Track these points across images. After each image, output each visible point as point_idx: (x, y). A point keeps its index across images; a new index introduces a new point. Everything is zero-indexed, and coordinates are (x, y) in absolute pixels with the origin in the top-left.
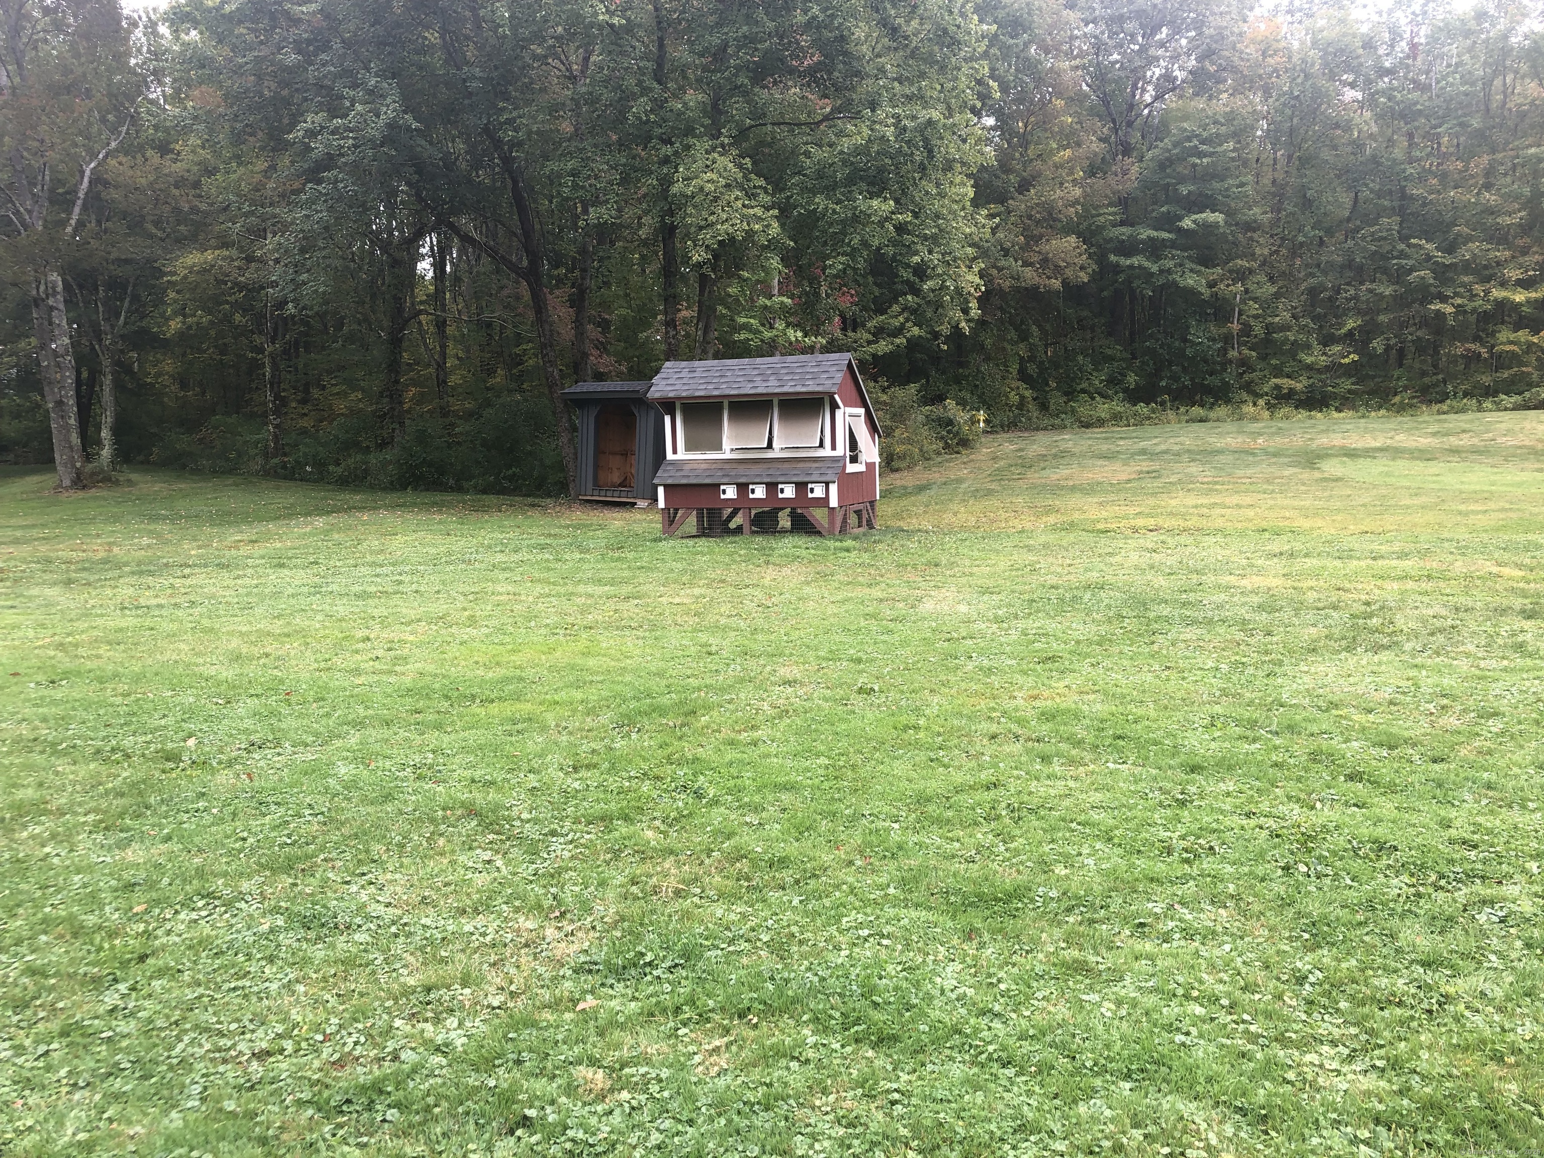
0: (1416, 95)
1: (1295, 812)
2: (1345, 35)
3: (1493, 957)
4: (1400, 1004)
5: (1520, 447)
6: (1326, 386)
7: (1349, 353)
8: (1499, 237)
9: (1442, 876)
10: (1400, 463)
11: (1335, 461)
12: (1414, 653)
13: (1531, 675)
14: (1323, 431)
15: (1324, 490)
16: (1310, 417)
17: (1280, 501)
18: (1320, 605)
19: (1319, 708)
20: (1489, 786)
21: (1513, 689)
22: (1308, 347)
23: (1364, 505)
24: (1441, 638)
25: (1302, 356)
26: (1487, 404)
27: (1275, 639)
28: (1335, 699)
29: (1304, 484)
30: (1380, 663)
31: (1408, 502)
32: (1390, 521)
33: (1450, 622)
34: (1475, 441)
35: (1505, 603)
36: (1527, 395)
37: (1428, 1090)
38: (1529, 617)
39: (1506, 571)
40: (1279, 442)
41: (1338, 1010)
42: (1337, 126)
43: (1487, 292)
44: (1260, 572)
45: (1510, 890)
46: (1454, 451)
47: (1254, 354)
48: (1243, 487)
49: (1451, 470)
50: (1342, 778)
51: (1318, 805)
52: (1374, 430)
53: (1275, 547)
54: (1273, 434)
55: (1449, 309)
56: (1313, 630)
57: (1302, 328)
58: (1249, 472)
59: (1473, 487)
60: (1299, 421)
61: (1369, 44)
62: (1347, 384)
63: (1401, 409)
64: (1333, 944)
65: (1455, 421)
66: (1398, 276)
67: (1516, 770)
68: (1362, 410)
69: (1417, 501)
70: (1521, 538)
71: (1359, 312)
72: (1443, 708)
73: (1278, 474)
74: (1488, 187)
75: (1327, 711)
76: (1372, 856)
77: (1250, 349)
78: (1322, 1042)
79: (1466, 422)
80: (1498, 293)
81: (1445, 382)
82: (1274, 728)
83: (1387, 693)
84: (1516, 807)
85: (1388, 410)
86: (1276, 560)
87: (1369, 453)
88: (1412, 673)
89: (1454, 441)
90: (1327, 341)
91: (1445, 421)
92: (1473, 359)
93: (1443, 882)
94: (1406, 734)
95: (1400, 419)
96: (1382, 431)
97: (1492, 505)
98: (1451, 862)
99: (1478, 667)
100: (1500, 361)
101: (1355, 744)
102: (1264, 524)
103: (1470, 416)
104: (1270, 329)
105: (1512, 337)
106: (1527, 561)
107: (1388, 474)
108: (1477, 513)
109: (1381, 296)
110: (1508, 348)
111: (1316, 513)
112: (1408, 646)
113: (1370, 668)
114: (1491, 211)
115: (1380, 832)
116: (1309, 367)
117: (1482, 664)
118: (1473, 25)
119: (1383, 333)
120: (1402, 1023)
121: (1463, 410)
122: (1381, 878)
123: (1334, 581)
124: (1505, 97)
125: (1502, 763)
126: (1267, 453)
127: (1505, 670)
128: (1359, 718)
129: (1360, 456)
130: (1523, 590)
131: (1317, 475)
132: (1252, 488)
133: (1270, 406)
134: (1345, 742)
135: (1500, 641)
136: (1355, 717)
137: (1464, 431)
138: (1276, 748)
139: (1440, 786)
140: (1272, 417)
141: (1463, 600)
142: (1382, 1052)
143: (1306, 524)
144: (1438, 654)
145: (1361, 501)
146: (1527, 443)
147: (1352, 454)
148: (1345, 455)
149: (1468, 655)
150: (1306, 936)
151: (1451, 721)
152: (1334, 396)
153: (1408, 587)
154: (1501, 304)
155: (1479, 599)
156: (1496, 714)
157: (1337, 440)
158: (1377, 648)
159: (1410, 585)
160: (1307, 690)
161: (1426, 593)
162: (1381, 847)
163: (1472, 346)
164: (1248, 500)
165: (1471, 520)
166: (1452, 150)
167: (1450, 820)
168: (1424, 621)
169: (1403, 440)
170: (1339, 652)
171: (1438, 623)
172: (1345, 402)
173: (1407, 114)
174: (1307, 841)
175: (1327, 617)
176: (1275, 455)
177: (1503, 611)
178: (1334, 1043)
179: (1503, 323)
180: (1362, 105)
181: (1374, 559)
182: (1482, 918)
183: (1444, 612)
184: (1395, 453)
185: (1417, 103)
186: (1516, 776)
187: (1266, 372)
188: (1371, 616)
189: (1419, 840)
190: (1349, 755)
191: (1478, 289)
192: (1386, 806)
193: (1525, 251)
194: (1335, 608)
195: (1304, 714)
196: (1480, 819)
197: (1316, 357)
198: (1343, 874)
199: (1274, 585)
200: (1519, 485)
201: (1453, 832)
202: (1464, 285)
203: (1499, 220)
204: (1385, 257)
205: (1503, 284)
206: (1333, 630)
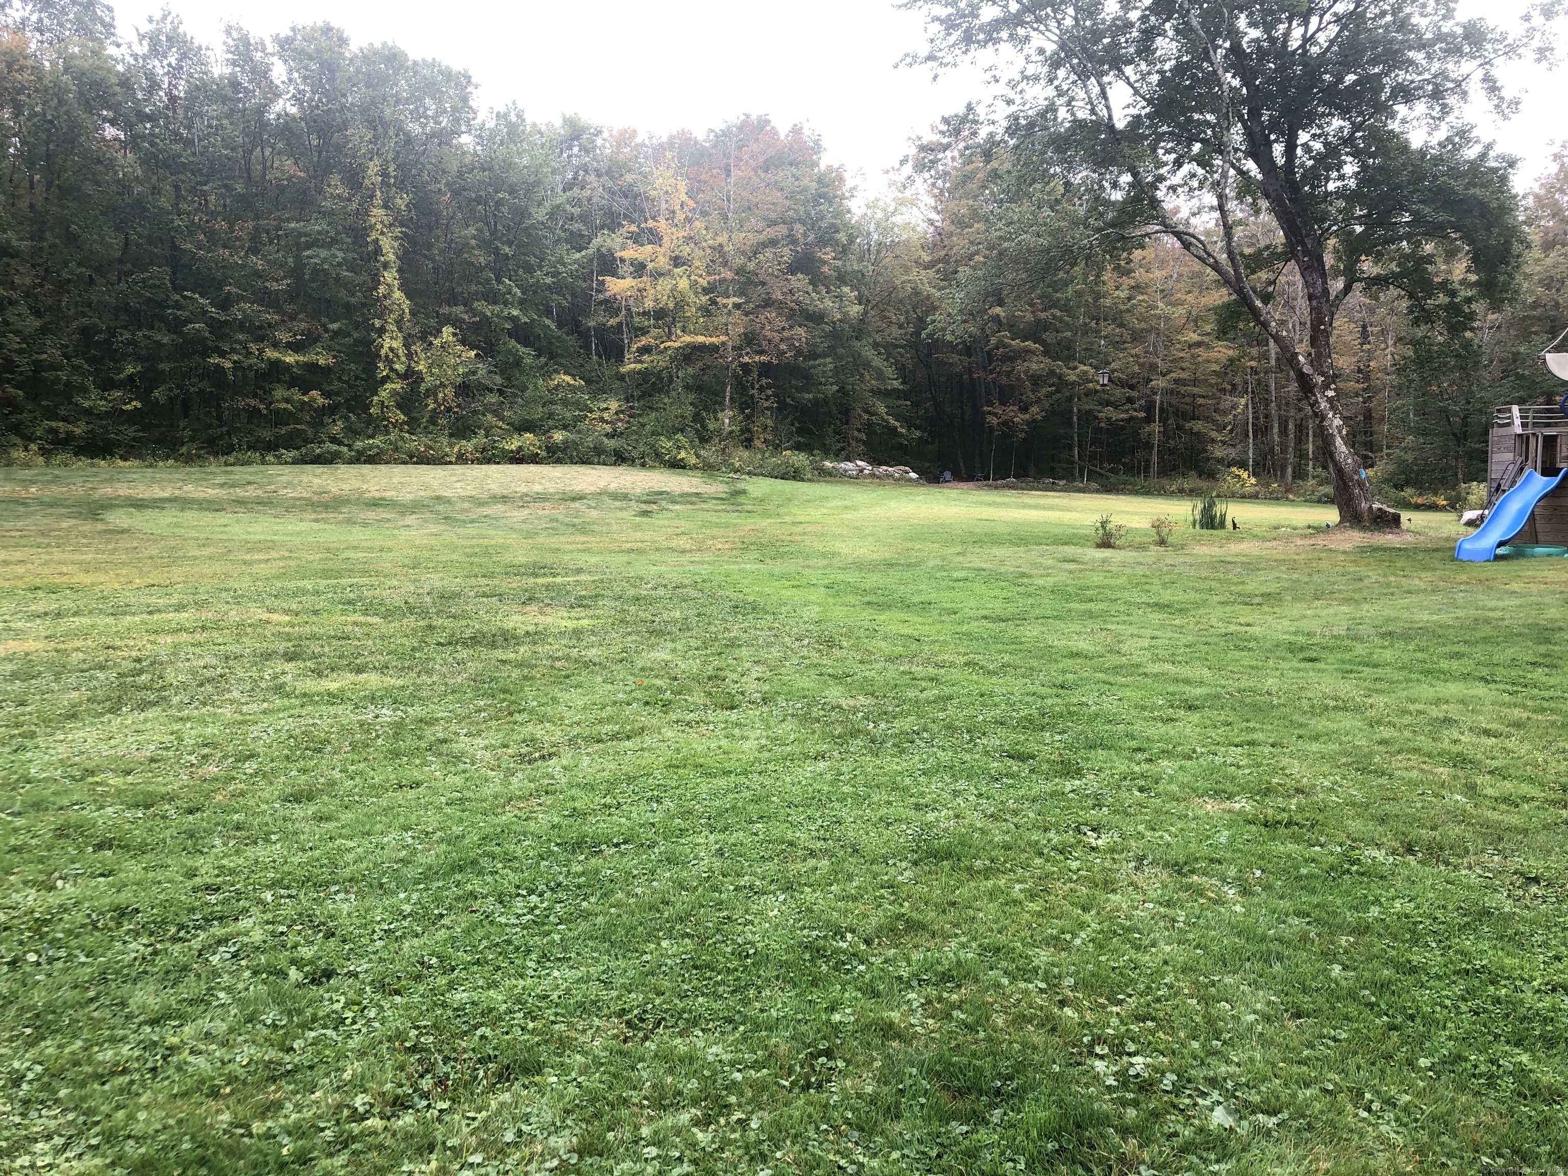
0: (178, 147)
1: (30, 898)
2: (99, 68)
3: (222, 995)
4: (124, 1072)
5: (300, 499)
6: (107, 432)
7: (131, 400)
8: (270, 300)
9: (181, 927)
10: (189, 514)
11: (121, 512)
12: (181, 706)
13: (286, 714)
14: (105, 481)
15: (108, 542)
16: (93, 465)
17: (57, 555)
18: (85, 667)
19: (73, 778)
20: (238, 828)
21: (270, 730)
22: (84, 390)
23: (151, 558)
24: (209, 688)
25: (79, 399)
26: (270, 458)
27: (28, 709)
28: (91, 765)
29: (85, 537)
30: (146, 720)
31: (197, 553)
32: (176, 574)
33: (219, 671)
34: (260, 492)
35: (272, 647)
36: (304, 450)
37: (142, 1150)
38: (291, 660)
39: (275, 617)
40: (56, 490)
41: (57, 1101)
42: (99, 161)
43: (261, 351)
44: (18, 634)
45: (245, 923)
46: (241, 502)
47: (20, 393)
48: (12, 542)
49: (238, 521)
50: (90, 849)
51: (60, 883)
52: (162, 480)
53: (40, 607)
54: (48, 482)
55: (228, 365)
56: (74, 695)
57: (76, 368)
58: (20, 524)
59: (258, 537)
60: (79, 468)
61: (125, 83)
62: (131, 431)
63: (188, 460)
64: (57, 1031)
65: (240, 473)
66: (175, 326)
67: (264, 807)
68: (150, 459)
69: (206, 552)
70: (292, 585)
71: (139, 358)
72: (203, 757)
73: (56, 526)
74: (255, 251)
75: (81, 780)
76: (112, 924)
77: (14, 387)
78: (36, 1141)
79: (251, 474)
80: (271, 354)
81: (229, 434)
82: (16, 809)
83: (150, 750)
84: (260, 842)
85: (176, 460)
86: (38, 621)
87: (157, 504)
88: (176, 727)
89: (240, 492)
90: (107, 385)
91: (231, 473)
92: (253, 413)
93: (182, 934)
94: (163, 790)
95: (188, 469)
96: (170, 481)
97: (274, 554)
98: (192, 910)
99: (241, 713)
100: (281, 417)
101: (109, 810)
102: (38, 582)
103: (254, 468)
104: (39, 366)
105: (286, 394)
106: (294, 606)
107: (177, 526)
108: (260, 561)
109: (159, 343)
110: (283, 405)
111: (98, 568)
112: (175, 700)
113: (134, 727)
114: (258, 274)
115: (123, 898)
116: (89, 412)
117: (245, 709)
118: (228, 91)
119: (164, 382)
120: (121, 1091)
121: (248, 463)
122: (118, 945)
123: (104, 639)
124: (265, 168)
125: (251, 803)
126: (41, 503)
127: (264, 712)
128: (115, 781)
129: (147, 507)
130: (288, 634)
131: (100, 526)
132: (23, 541)
133: (43, 452)
134: (98, 810)
135: (263, 685)
136: (111, 782)
137: (249, 483)
138: (15, 830)
139: (192, 836)
140: (47, 464)
141: (234, 648)
142: (97, 1129)
143: (87, 579)
144: (204, 704)
145: (147, 553)
146: (304, 495)
147: (139, 505)
148: (132, 506)
149: (232, 702)
150: (28, 1031)
151: (212, 770)
152: (118, 444)
153: (182, 639)
154: (276, 365)
155: (249, 645)
156: (252, 756)
157: (123, 490)
158: (143, 706)
159: (185, 637)
160: (61, 761)
161: (199, 644)
162: (122, 913)
163: (252, 402)
164: (18, 555)
165: (256, 569)
166: (220, 209)
167: (196, 869)
168: (194, 672)
169: (191, 490)
170: (102, 714)
171: (208, 674)
172: (131, 450)
173: (170, 164)
174: (40, 927)
175: (92, 678)
176: (51, 505)
177: (268, 656)
178: (49, 1137)
179: (279, 381)
180: (124, 145)
181: (150, 613)
182: (215, 960)
183: (214, 662)
184: (185, 503)
185: (180, 156)
186: (263, 813)
187: (38, 414)
188: (141, 672)
189: (161, 897)
190: (100, 822)
191: (253, 347)
192: (133, 869)
193: (293, 318)
194: (102, 668)
195: (54, 788)
196: (224, 862)
197: (94, 400)
198: (77, 952)
199: (32, 649)
200: (299, 533)
201: (198, 880)
202: (239, 342)
203: (268, 284)
204: (163, 305)
205: (275, 345)
206: (99, 692)
